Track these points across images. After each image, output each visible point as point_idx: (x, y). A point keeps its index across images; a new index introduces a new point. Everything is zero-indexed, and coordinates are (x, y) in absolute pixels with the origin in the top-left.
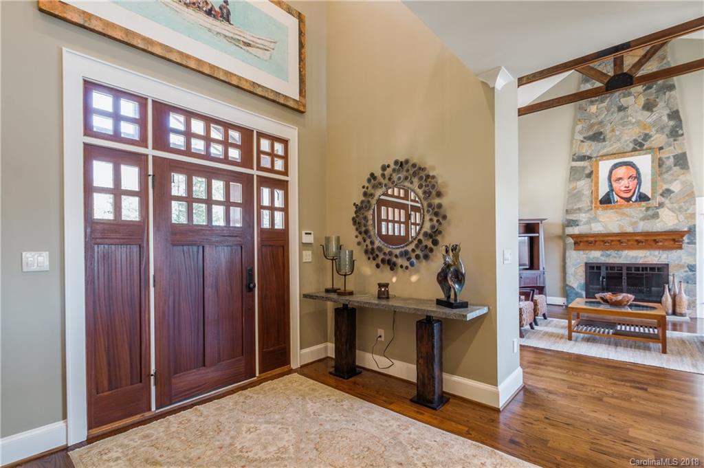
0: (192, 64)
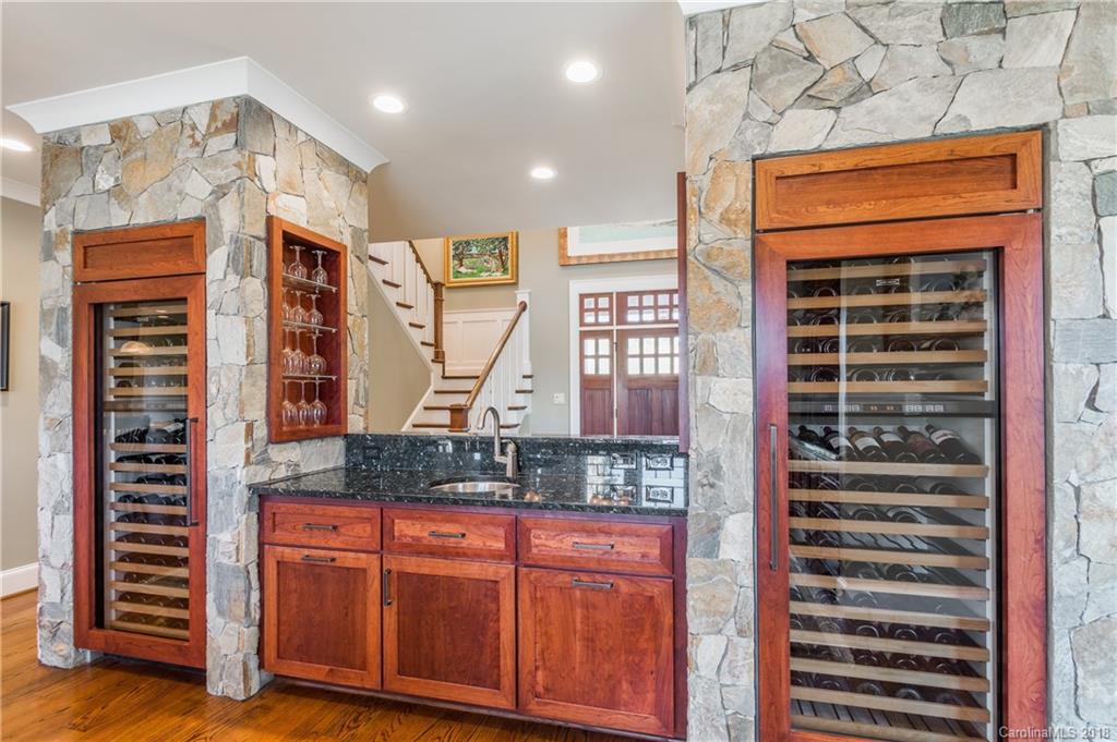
0: (629, 258)
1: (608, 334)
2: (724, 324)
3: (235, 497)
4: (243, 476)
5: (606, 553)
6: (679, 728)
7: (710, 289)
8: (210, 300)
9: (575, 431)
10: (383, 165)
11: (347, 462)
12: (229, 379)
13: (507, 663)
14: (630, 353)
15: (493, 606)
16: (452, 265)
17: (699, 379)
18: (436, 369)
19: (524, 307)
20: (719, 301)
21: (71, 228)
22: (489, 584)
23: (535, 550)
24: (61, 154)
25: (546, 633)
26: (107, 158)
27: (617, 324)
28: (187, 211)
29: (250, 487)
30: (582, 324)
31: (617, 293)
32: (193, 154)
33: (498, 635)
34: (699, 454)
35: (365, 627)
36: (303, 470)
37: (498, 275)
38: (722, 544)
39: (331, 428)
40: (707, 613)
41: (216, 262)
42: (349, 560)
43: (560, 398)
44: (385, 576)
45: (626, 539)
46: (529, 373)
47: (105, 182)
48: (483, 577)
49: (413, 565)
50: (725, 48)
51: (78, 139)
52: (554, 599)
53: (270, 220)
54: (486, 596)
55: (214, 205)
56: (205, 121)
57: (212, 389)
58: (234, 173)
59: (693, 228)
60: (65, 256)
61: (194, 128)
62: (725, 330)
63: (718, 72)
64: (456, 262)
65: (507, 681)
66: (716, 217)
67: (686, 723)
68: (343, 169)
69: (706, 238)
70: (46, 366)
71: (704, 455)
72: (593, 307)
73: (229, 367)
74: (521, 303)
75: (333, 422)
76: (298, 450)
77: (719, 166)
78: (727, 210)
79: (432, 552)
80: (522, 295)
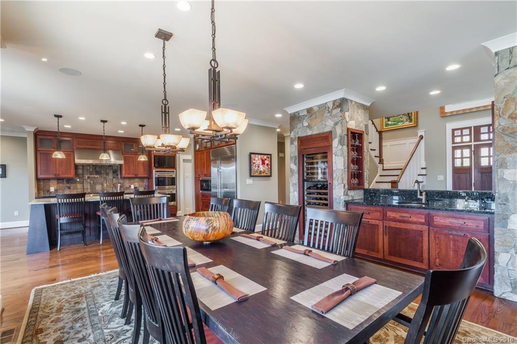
1: (469, 147)
2: (510, 152)
3: (341, 203)
4: (343, 198)
5: (462, 225)
6: (491, 283)
7: (504, 140)
8: (333, 152)
9: (449, 188)
10: (373, 102)
11: (364, 197)
12: (339, 173)
13: (425, 255)
14: (482, 155)
15: (421, 239)
16: (384, 122)
17: (499, 170)
18: (380, 166)
19: (422, 137)
20: (508, 144)
21: (297, 136)
22: (419, 232)
23: (435, 223)
24: (295, 118)
25: (440, 248)
26: (306, 118)
27: (474, 142)
28: (327, 130)
29: (345, 201)
30: (453, 143)
31: (474, 127)
32: (329, 114)
33: (422, 247)
34: (499, 194)
35: (378, 241)
36: (355, 198)
37: (407, 123)
38: (509, 224)
39: (361, 186)
40: (503, 246)
41: (335, 143)
42: (373, 222)
43: (441, 178)
44: (385, 227)
45: (470, 221)
46: (424, 167)
47: (306, 124)
48: (417, 229)
49: (393, 224)
50: (510, 61)
51: (299, 114)
52: (442, 237)
53: (348, 129)
54: (418, 235)
55: (334, 128)
56: (332, 106)
57: (334, 175)
58: (340, 118)
59: (497, 121)
60: (296, 143)
61: (329, 108)
62: (510, 154)
63: (508, 69)
64: (386, 120)
65: (426, 261)
66: (506, 117)
67: (494, 281)
68: (363, 108)
69: (502, 124)
70: (292, 170)
71: (501, 194)
72: (460, 134)
73: (339, 170)
74: (420, 136)
75: (361, 185)
76: (353, 193)
77: (508, 100)
78: (511, 114)
79: (400, 221)
80: (421, 132)
